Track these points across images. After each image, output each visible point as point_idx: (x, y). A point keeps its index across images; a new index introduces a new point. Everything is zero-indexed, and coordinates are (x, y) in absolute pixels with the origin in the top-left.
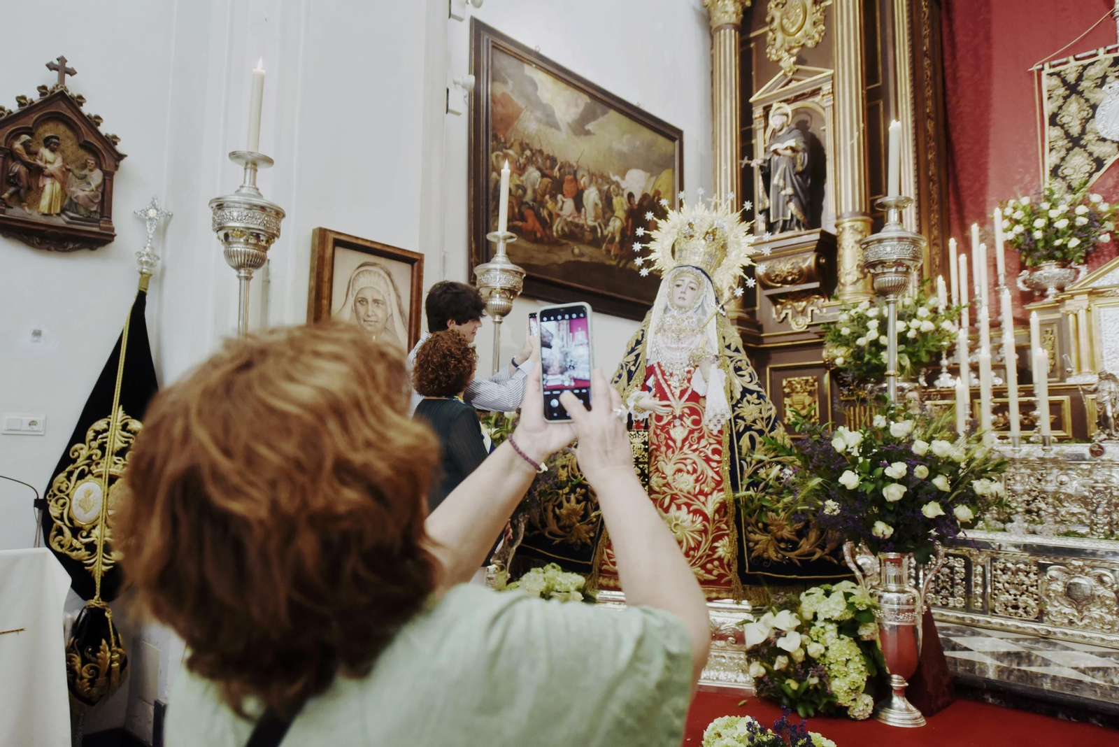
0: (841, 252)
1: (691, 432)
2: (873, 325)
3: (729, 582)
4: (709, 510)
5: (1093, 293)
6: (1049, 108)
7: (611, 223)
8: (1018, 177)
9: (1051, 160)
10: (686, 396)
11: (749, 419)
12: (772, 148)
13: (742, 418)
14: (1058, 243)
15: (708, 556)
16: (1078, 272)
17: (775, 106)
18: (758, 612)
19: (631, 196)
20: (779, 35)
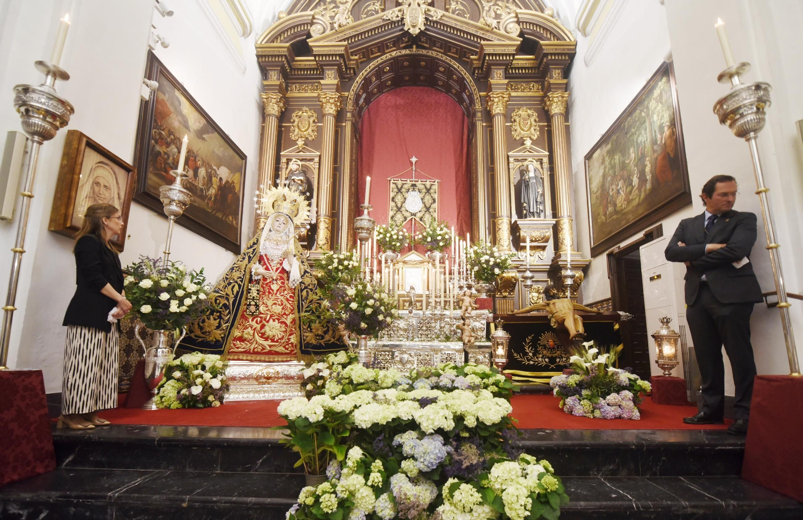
0: (319, 230)
1: (281, 287)
2: (336, 261)
3: (295, 354)
4: (288, 322)
5: (404, 262)
6: (392, 195)
7: (210, 190)
8: (380, 216)
9: (391, 213)
10: (279, 271)
11: (307, 284)
12: (293, 178)
13: (304, 283)
14: (393, 243)
15: (287, 342)
16: (398, 256)
17: (294, 160)
18: (308, 365)
19: (221, 179)
20: (297, 130)
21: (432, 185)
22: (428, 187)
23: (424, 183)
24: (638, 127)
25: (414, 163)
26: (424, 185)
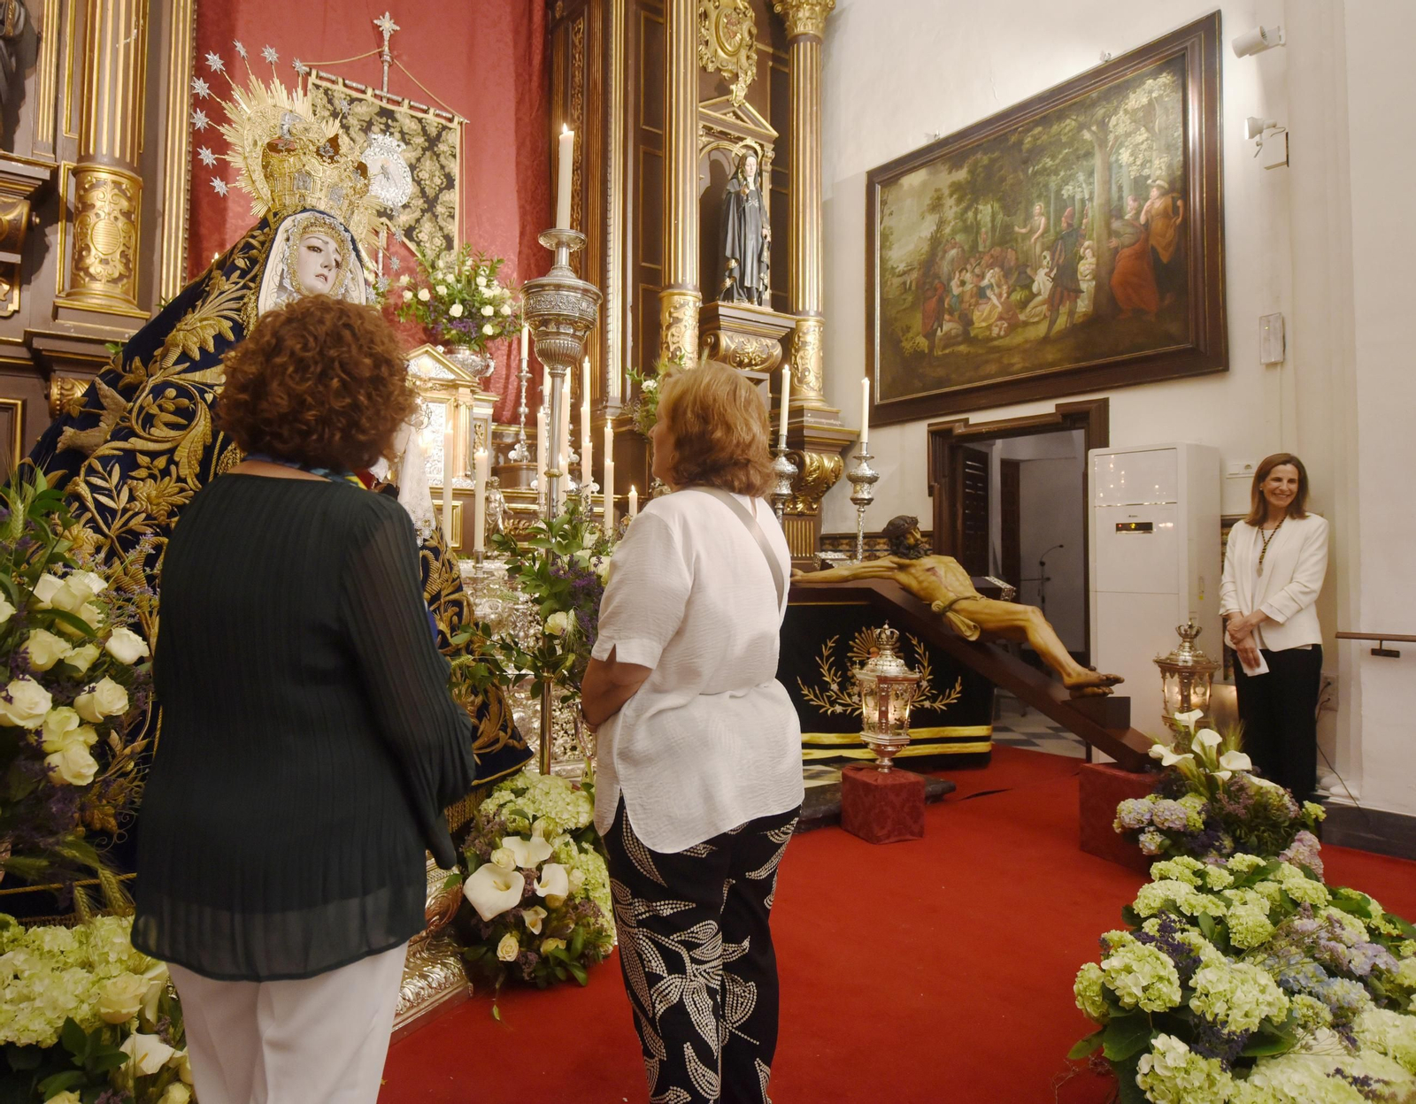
0: (90, 218)
21: (444, 128)
22: (433, 131)
23: (420, 115)
24: (1065, 160)
25: (387, 36)
26: (420, 120)
